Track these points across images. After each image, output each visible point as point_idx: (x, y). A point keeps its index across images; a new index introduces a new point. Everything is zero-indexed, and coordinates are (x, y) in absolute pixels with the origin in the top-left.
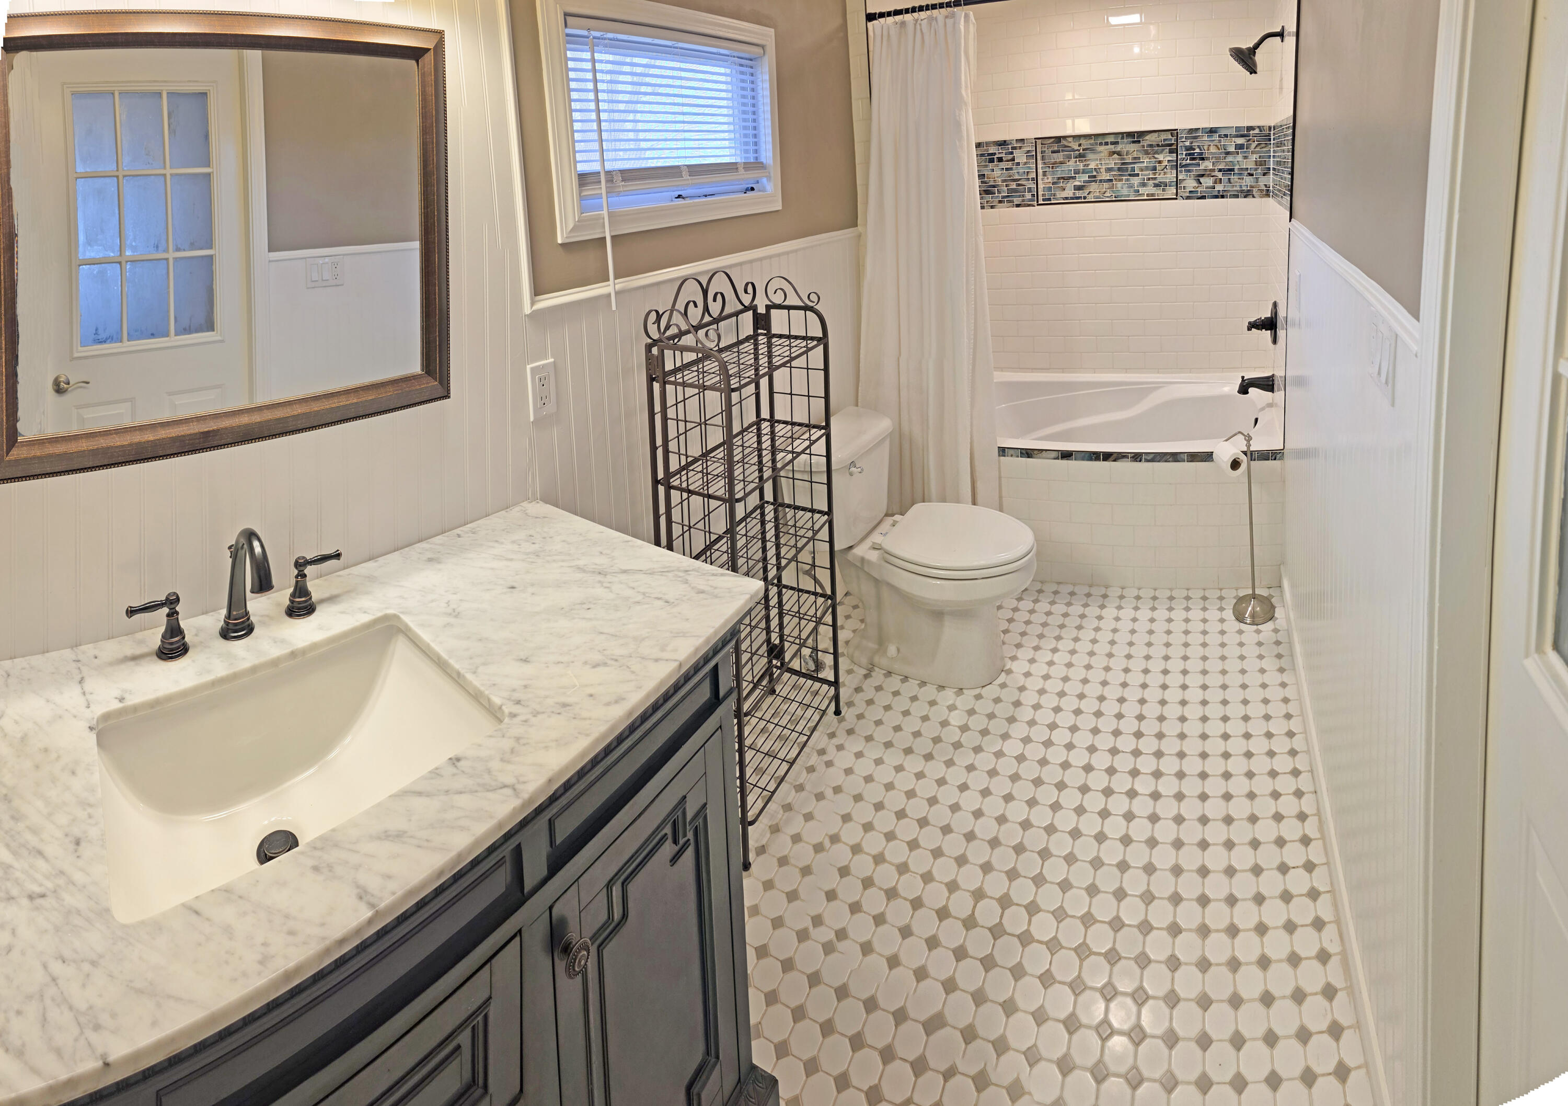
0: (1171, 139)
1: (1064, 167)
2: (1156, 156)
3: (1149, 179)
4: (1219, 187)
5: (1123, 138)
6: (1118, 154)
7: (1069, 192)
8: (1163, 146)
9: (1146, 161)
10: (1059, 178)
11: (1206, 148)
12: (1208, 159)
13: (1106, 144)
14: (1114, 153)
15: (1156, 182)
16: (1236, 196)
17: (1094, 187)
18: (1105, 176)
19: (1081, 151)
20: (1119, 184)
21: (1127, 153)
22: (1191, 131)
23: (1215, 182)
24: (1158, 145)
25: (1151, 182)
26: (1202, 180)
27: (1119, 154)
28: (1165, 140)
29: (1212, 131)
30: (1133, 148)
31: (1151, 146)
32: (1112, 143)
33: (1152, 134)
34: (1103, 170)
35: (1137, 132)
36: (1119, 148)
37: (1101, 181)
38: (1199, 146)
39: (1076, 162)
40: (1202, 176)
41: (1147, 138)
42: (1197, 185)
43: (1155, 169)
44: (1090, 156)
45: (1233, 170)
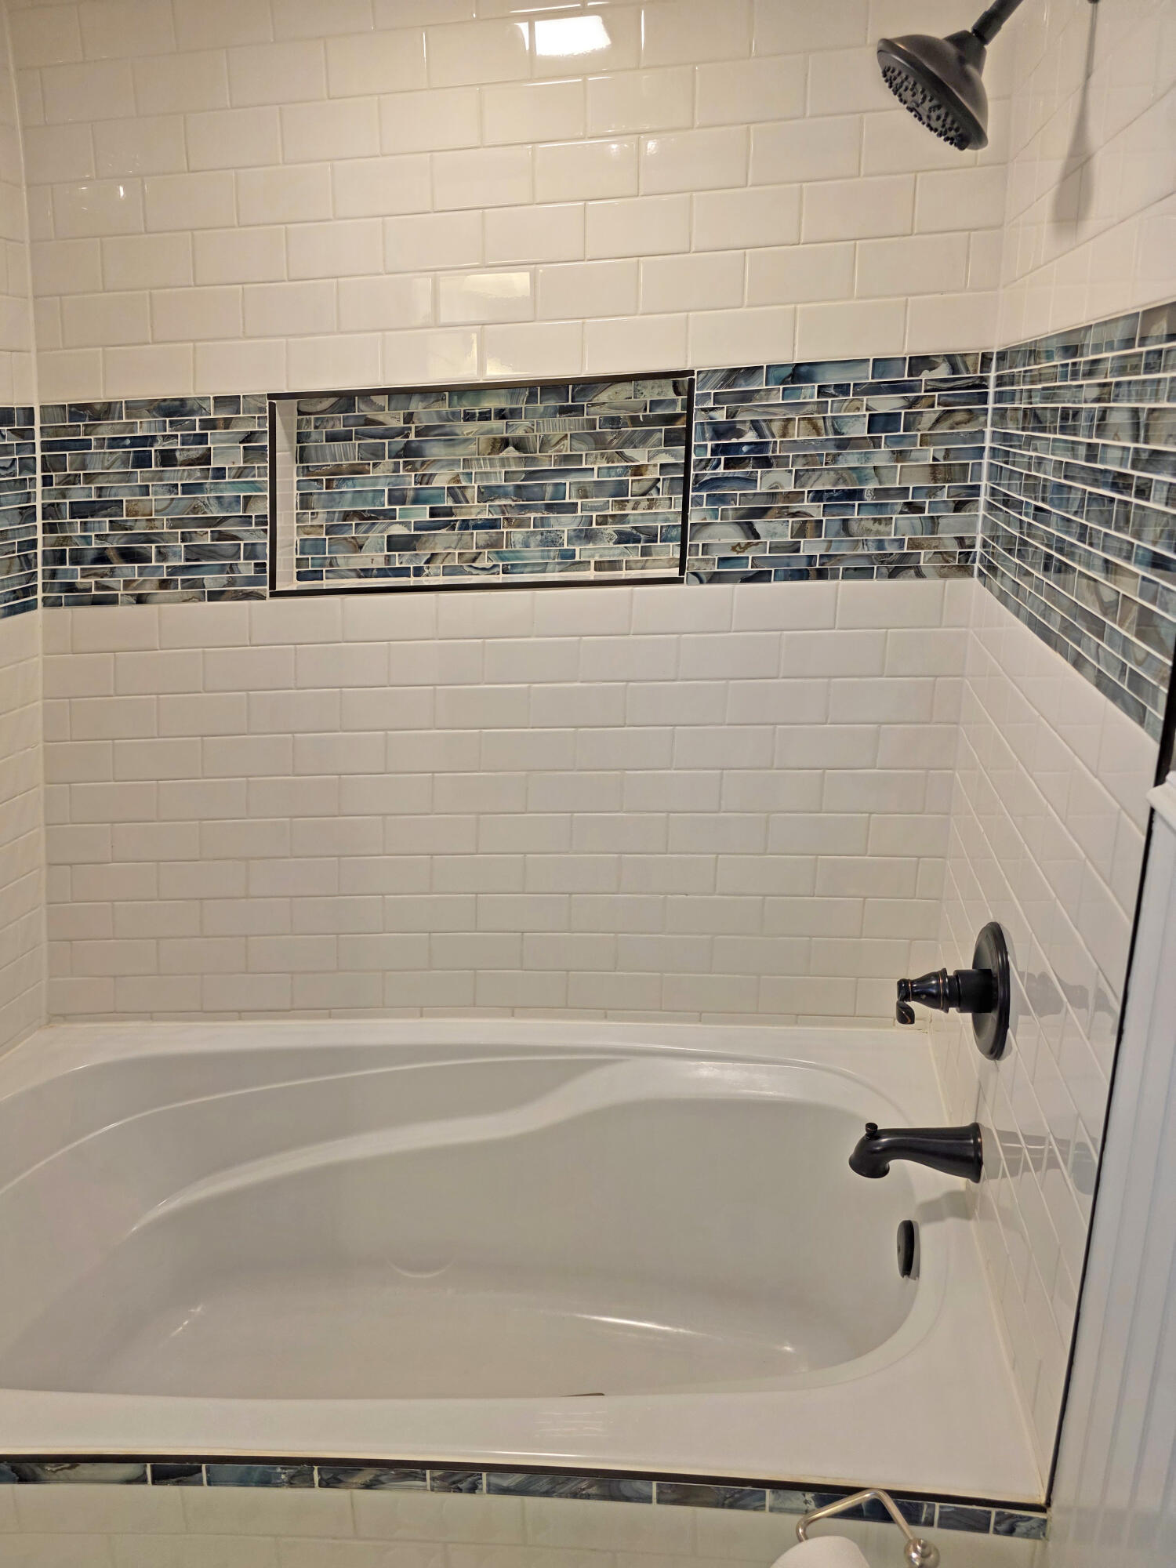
0: (674, 402)
1: (361, 483)
2: (628, 452)
3: (603, 520)
4: (811, 547)
5: (532, 398)
6: (517, 448)
7: (374, 557)
8: (648, 421)
9: (596, 466)
10: (347, 516)
11: (776, 427)
12: (782, 462)
13: (485, 416)
14: (505, 443)
15: (626, 527)
16: (864, 573)
17: (443, 541)
18: (477, 511)
19: (412, 437)
20: (518, 534)
21: (545, 443)
22: (734, 375)
23: (801, 532)
24: (635, 421)
25: (610, 529)
26: (759, 525)
27: (520, 445)
28: (655, 404)
29: (799, 373)
30: (559, 427)
31: (613, 421)
32: (501, 415)
33: (619, 387)
34: (472, 493)
35: (576, 382)
36: (519, 428)
37: (465, 525)
38: (755, 425)
39: (396, 470)
40: (761, 513)
41: (603, 397)
42: (743, 541)
43: (621, 489)
44: (435, 450)
45: (856, 494)
